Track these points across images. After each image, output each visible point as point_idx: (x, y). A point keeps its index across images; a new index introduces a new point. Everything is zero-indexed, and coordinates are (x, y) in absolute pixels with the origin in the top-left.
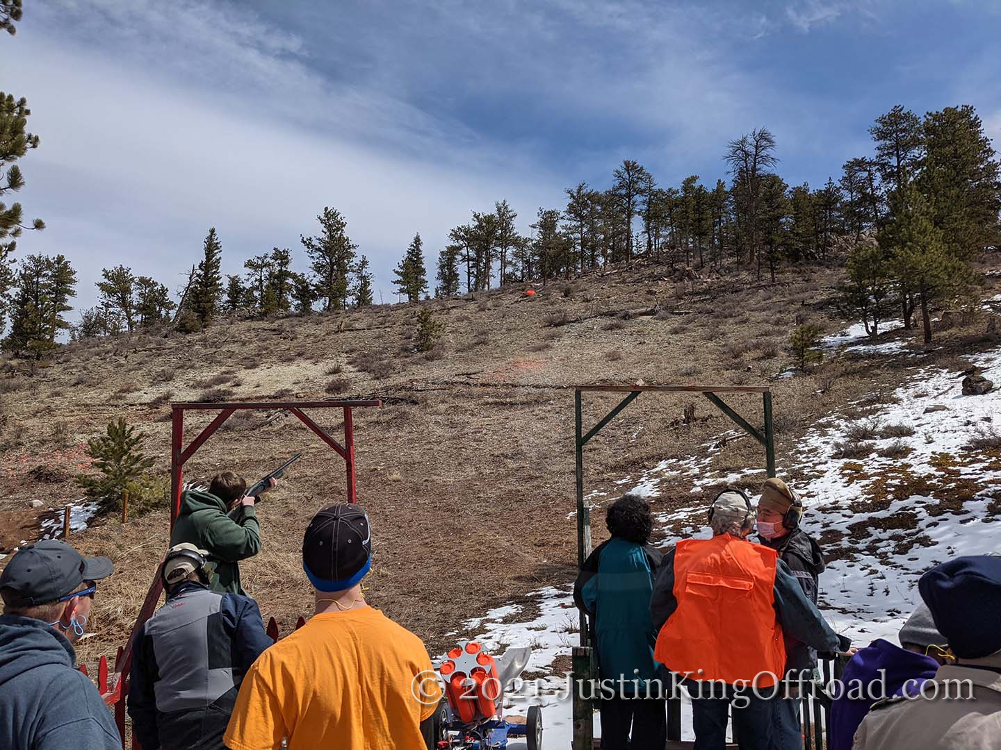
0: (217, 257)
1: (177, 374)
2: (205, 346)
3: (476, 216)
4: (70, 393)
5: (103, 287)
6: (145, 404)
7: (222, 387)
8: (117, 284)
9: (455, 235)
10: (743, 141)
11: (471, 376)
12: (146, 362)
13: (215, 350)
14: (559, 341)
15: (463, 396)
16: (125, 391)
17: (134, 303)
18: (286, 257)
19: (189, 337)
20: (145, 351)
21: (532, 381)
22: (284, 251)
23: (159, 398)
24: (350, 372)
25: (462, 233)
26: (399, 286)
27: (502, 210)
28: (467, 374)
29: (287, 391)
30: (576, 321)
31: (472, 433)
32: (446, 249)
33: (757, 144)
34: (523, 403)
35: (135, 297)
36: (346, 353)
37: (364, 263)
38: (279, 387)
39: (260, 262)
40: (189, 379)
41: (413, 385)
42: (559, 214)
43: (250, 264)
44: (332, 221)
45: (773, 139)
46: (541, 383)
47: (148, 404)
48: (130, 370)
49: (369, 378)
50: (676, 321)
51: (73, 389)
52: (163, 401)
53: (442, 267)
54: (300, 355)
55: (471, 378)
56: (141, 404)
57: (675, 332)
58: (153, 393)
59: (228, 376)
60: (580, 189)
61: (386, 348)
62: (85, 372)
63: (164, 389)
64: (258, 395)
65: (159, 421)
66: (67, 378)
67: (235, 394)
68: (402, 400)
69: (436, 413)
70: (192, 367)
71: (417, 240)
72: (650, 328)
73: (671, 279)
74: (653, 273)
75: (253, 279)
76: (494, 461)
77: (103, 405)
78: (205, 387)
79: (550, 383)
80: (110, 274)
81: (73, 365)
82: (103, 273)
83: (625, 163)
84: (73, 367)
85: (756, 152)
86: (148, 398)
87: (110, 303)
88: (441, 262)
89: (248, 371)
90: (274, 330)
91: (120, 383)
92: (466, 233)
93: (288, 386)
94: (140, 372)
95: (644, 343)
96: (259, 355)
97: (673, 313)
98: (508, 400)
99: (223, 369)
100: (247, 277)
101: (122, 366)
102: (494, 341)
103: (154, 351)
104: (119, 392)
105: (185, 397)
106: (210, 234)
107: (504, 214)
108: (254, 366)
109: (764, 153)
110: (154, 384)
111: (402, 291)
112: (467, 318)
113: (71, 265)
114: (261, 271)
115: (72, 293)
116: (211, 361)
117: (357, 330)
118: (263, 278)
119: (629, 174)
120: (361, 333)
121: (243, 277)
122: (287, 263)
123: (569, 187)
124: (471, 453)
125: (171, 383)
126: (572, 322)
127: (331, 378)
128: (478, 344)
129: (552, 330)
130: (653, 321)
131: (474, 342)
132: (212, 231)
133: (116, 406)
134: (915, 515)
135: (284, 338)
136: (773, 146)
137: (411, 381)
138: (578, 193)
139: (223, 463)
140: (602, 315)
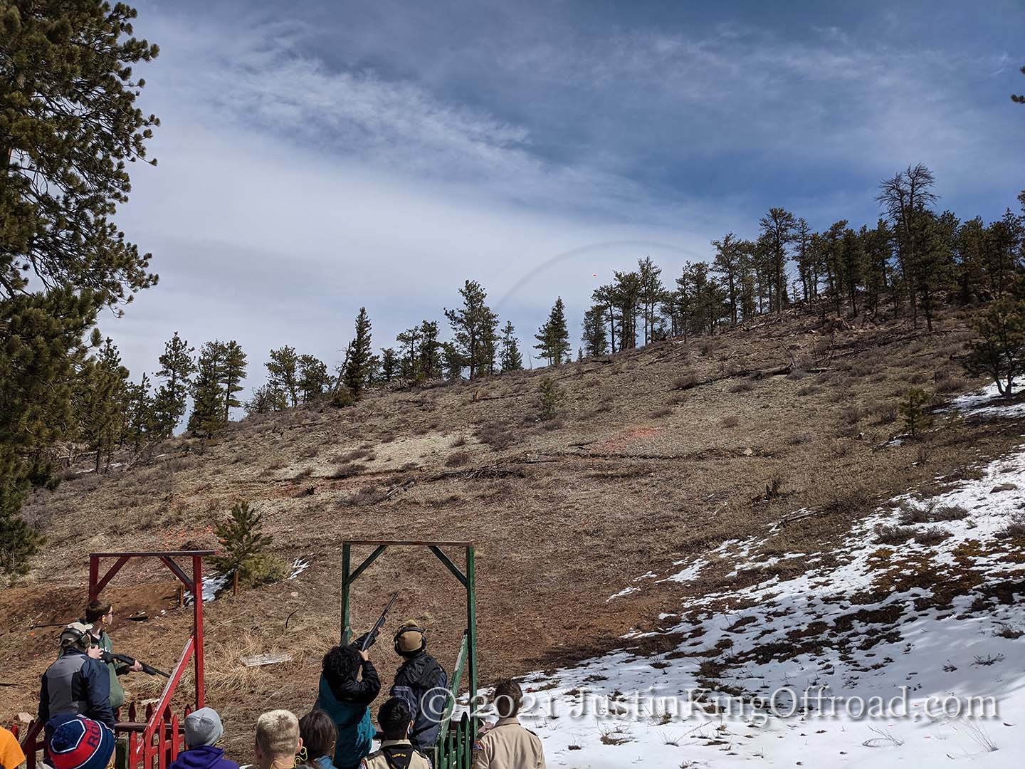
0: (368, 334)
1: (322, 449)
2: (352, 421)
3: (618, 276)
4: (230, 471)
5: (270, 366)
6: (289, 480)
7: (357, 462)
8: (283, 363)
9: (598, 296)
10: (898, 179)
11: (584, 447)
12: (298, 438)
13: (359, 424)
14: (682, 405)
15: (569, 468)
16: (273, 468)
17: (297, 380)
18: (434, 329)
19: (340, 412)
20: (300, 427)
21: (641, 451)
22: (432, 324)
23: (302, 474)
24: (473, 444)
25: (605, 293)
26: (541, 351)
27: (646, 268)
28: (580, 445)
29: (413, 464)
30: (706, 382)
31: (565, 508)
32: (590, 310)
33: (913, 181)
34: (623, 476)
35: (298, 375)
36: (475, 423)
37: (509, 329)
38: (408, 461)
39: (411, 335)
40: (332, 455)
41: (526, 457)
42: (707, 266)
43: (402, 337)
44: (473, 294)
45: (931, 174)
46: (648, 453)
47: (292, 479)
48: (283, 447)
49: (489, 449)
50: (809, 380)
51: (232, 466)
52: (305, 477)
53: (588, 327)
54: (433, 427)
55: (582, 449)
56: (285, 480)
57: (804, 393)
58: (298, 469)
59: (365, 450)
60: (727, 239)
61: (513, 418)
62: (245, 449)
63: (308, 464)
64: (387, 469)
65: (297, 496)
66: (229, 455)
67: (367, 468)
68: (510, 473)
69: (538, 487)
70: (336, 442)
71: (559, 304)
72: (780, 389)
73: (819, 331)
74: (802, 325)
75: (405, 351)
76: (575, 538)
77: (254, 481)
78: (343, 462)
79: (657, 454)
80: (277, 355)
81: (237, 443)
82: (271, 354)
83: (771, 211)
84: (236, 445)
85: (912, 190)
86: (292, 474)
87: (277, 381)
88: (586, 323)
89: (384, 444)
90: (417, 402)
91: (272, 460)
92: (609, 293)
93: (415, 459)
94: (291, 448)
95: (768, 406)
96: (397, 428)
97: (808, 372)
98: (609, 473)
99: (363, 443)
100: (399, 350)
101: (277, 442)
102: (618, 407)
103: (307, 427)
104: (269, 468)
105: (324, 472)
106: (360, 313)
107: (647, 271)
108: (390, 440)
109: (921, 190)
110: (301, 460)
111: (543, 355)
112: (597, 383)
113: (241, 350)
114: (412, 344)
115: (243, 375)
116: (354, 435)
117: (491, 399)
118: (414, 350)
119: (776, 221)
120: (494, 402)
121: (396, 350)
122: (434, 335)
123: (716, 240)
124: (556, 529)
125: (315, 458)
126: (702, 384)
127: (455, 450)
128: (600, 411)
129: (679, 393)
130: (785, 381)
131: (597, 409)
132: (363, 311)
133: (265, 482)
134: (902, 609)
135: (424, 410)
136: (931, 182)
137: (526, 453)
138: (726, 244)
139: (339, 538)
140: (735, 375)
